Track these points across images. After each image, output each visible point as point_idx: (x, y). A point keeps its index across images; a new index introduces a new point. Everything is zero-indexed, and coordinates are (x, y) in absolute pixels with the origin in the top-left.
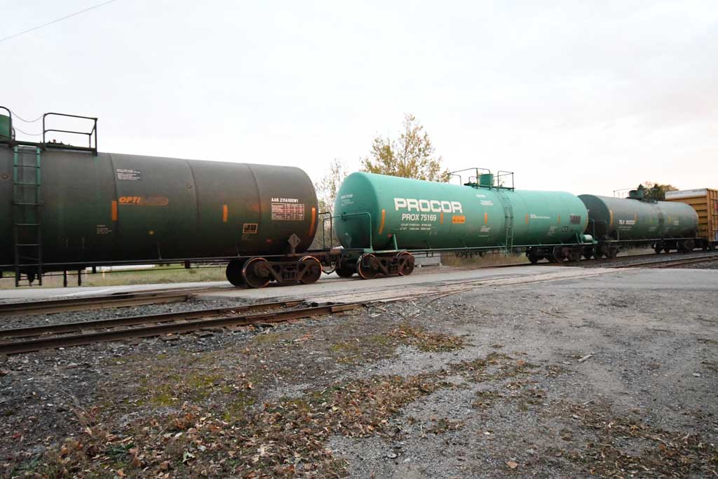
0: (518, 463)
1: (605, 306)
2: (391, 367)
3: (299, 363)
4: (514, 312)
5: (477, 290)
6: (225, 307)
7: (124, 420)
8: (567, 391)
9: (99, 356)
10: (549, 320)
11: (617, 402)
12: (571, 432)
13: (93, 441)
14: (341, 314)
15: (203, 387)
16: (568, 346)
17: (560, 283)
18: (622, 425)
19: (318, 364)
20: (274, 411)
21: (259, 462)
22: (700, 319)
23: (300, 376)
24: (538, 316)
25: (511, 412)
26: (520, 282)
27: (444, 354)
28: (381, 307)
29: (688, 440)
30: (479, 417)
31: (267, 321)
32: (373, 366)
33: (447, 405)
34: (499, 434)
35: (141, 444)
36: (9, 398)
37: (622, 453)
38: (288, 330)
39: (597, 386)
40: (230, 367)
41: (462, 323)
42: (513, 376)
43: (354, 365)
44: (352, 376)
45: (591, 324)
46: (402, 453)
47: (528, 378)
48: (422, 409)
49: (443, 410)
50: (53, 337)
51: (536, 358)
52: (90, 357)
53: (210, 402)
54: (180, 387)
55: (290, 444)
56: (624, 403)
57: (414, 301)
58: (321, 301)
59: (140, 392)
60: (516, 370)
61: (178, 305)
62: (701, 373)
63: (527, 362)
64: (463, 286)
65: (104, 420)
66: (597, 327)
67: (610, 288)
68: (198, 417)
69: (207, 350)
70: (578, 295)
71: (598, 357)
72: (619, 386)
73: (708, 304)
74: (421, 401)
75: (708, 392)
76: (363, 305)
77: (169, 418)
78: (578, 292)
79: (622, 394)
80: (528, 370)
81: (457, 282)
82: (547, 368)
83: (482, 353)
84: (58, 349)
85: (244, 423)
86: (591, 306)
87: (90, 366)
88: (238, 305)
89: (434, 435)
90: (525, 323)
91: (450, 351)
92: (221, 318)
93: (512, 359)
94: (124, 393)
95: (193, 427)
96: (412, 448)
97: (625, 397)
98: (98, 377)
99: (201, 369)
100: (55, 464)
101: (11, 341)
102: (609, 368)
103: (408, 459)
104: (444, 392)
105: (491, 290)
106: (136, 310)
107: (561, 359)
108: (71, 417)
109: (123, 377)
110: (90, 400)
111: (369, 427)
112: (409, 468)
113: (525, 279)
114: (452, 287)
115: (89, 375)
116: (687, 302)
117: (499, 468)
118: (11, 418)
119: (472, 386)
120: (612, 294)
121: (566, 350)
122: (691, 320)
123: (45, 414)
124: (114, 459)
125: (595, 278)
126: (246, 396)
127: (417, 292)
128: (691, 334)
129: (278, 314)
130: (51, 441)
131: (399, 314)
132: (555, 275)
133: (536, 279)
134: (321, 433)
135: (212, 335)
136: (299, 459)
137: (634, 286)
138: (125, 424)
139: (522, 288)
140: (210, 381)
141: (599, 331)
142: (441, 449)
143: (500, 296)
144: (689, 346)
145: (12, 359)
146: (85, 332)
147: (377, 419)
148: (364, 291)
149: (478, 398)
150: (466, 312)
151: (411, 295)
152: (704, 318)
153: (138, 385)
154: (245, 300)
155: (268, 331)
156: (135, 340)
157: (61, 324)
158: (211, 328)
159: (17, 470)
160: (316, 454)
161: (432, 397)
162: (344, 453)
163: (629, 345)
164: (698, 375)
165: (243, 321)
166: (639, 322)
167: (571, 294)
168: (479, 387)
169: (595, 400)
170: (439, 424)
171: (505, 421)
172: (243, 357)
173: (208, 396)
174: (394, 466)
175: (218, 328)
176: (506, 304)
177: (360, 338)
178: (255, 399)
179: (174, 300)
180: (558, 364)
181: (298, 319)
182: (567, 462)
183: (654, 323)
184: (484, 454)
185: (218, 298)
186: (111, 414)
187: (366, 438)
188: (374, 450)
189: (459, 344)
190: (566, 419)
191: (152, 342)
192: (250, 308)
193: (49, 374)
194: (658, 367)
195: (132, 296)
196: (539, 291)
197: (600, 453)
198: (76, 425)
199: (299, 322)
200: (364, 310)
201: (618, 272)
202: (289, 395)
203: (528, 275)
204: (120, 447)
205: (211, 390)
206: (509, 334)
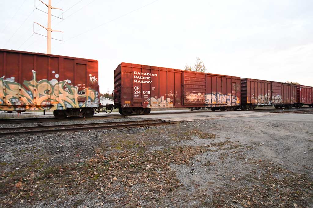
0: (235, 178)
1: (270, 126)
2: (190, 143)
3: (160, 139)
4: (234, 127)
5: (221, 119)
6: (136, 120)
7: (108, 153)
8: (254, 155)
9: (100, 133)
10: (248, 130)
11: (273, 160)
12: (255, 170)
13: (99, 158)
14: (173, 124)
15: (130, 145)
16: (255, 140)
17: (253, 117)
18: (275, 169)
19: (166, 140)
20: (152, 154)
21: (148, 169)
22: (307, 132)
23: (160, 144)
24: (244, 129)
25: (233, 161)
26: (237, 116)
27: (209, 140)
28: (187, 123)
29: (301, 176)
30: (222, 162)
31: (149, 125)
32: (184, 142)
33: (210, 157)
34: (229, 168)
35: (113, 161)
36: (76, 144)
37: (275, 179)
38: (156, 129)
39: (266, 154)
40: (138, 139)
41: (215, 130)
42: (234, 149)
43: (178, 141)
44: (177, 145)
45: (264, 133)
46: (194, 171)
47: (240, 150)
48: (201, 158)
49: (209, 158)
50: (87, 127)
51: (243, 143)
52: (97, 134)
53: (133, 150)
54: (124, 144)
55: (157, 165)
56: (276, 161)
57: (198, 121)
58: (167, 120)
59: (112, 145)
60: (235, 147)
61: (122, 119)
62: (307, 152)
63: (240, 144)
64: (216, 117)
65: (102, 152)
66: (266, 134)
67: (272, 120)
68: (129, 154)
69: (131, 133)
70: (259, 122)
71: (267, 144)
72: (274, 155)
73: (311, 127)
74: (201, 155)
75: (309, 159)
76: (181, 122)
77: (121, 153)
78: (259, 121)
79: (275, 158)
80: (240, 147)
81: (214, 116)
82: (247, 147)
83: (223, 140)
84: (88, 130)
85: (143, 157)
86: (264, 126)
87: (97, 136)
88: (140, 120)
89: (205, 166)
90: (239, 131)
91: (211, 139)
92: (135, 124)
93: (234, 143)
94: (107, 145)
95: (128, 157)
96: (198, 170)
97: (277, 159)
98: (100, 140)
99: (130, 139)
100: (88, 164)
101: (76, 128)
102: (271, 148)
103: (196, 174)
104: (209, 152)
105: (226, 119)
106: (110, 120)
107: (252, 144)
108: (92, 151)
109: (107, 140)
110: (98, 146)
111: (183, 162)
112: (197, 176)
113: (239, 115)
114: (211, 117)
115: (97, 139)
116: (302, 126)
117: (228, 179)
118: (76, 150)
119: (219, 151)
120: (272, 122)
121: (254, 141)
122: (304, 133)
123: (86, 149)
124: (105, 164)
125: (266, 116)
126: (143, 149)
127: (199, 118)
128: (304, 138)
129: (153, 123)
130: (87, 157)
131: (193, 125)
132: (251, 114)
133: (244, 116)
134: (167, 162)
135: (132, 129)
136: (160, 170)
137: (281, 120)
138: (108, 154)
139: (238, 118)
140: (133, 143)
141: (267, 135)
142: (208, 171)
143: (229, 121)
144: (302, 142)
145: (76, 133)
146: (96, 126)
147: (185, 160)
148: (181, 118)
149: (221, 155)
150: (217, 126)
151: (197, 119)
152: (309, 132)
153: (111, 143)
154: (142, 119)
155: (150, 129)
156: (109, 129)
157: (89, 123)
158: (132, 127)
159: (78, 165)
160: (166, 169)
161: (204, 154)
162: (175, 169)
163: (279, 140)
164: (306, 153)
165: (142, 125)
166: (283, 133)
167: (256, 121)
168: (222, 152)
169: (265, 159)
170: (207, 163)
171: (231, 164)
172: (142, 137)
173: (132, 148)
174: (191, 175)
175: (134, 127)
176: (232, 124)
177: (180, 133)
178: (146, 150)
179: (121, 117)
180: (251, 146)
181: (159, 125)
182: (254, 180)
183: (289, 133)
184: (223, 174)
185: (134, 117)
186: (104, 151)
187: (182, 165)
188: (185, 169)
189: (215, 137)
190: (254, 165)
191: (115, 130)
192: (144, 121)
193: (86, 138)
194: (290, 149)
195: (108, 116)
196: (244, 120)
197: (266, 178)
198: (94, 153)
199: (160, 126)
200: (180, 123)
201: (275, 114)
202: (157, 149)
203: (240, 114)
204: (106, 161)
205: (133, 146)
206: (233, 134)
